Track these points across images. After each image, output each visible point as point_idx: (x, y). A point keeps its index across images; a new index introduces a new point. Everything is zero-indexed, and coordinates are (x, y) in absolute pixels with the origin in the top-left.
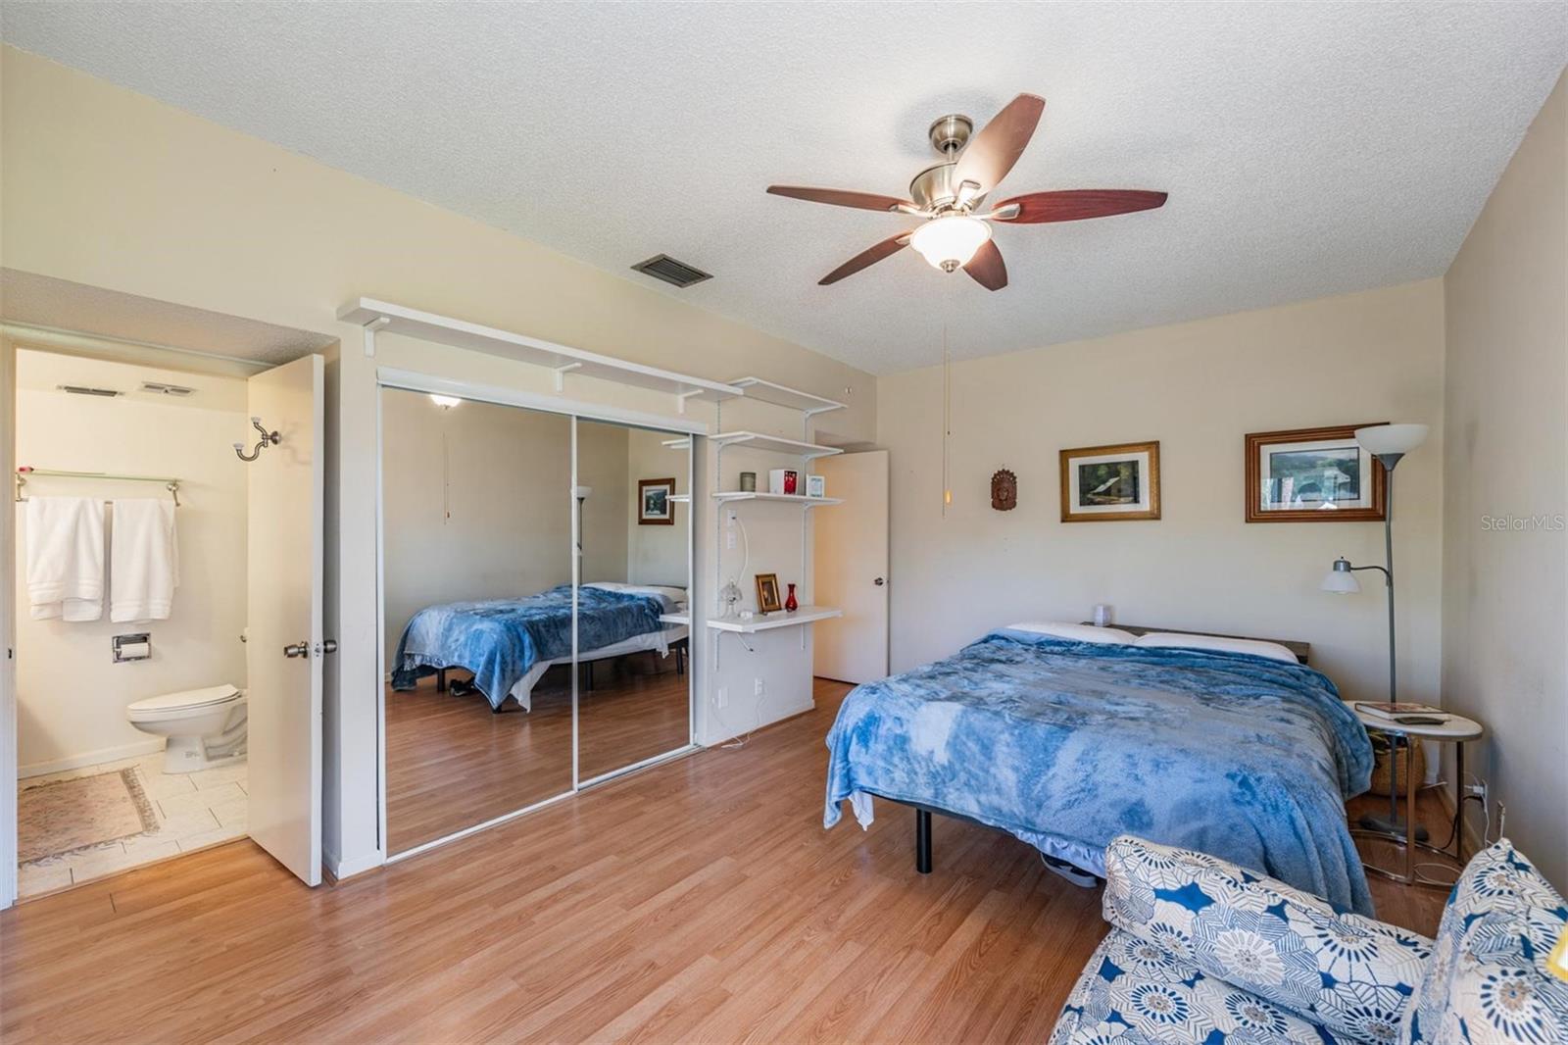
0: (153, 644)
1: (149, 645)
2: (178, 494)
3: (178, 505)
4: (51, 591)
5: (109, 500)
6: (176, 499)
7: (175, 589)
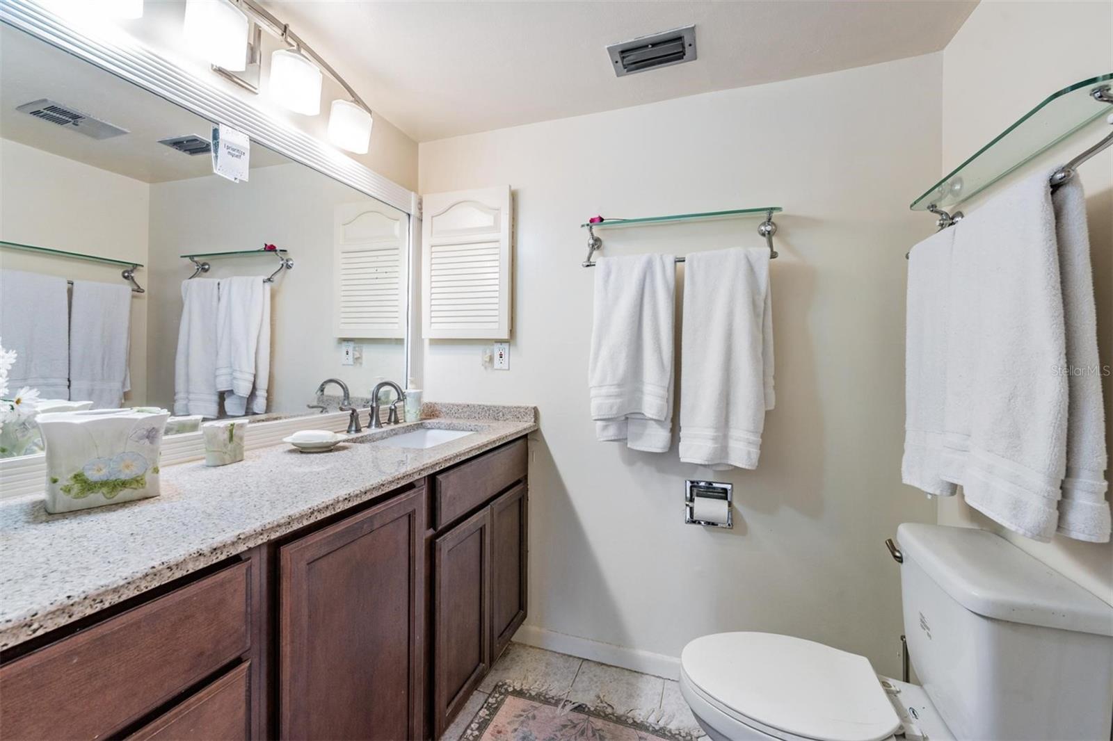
0: (735, 504)
1: (730, 504)
2: (774, 239)
3: (774, 255)
4: (611, 401)
5: (680, 256)
6: (771, 246)
7: (767, 413)
